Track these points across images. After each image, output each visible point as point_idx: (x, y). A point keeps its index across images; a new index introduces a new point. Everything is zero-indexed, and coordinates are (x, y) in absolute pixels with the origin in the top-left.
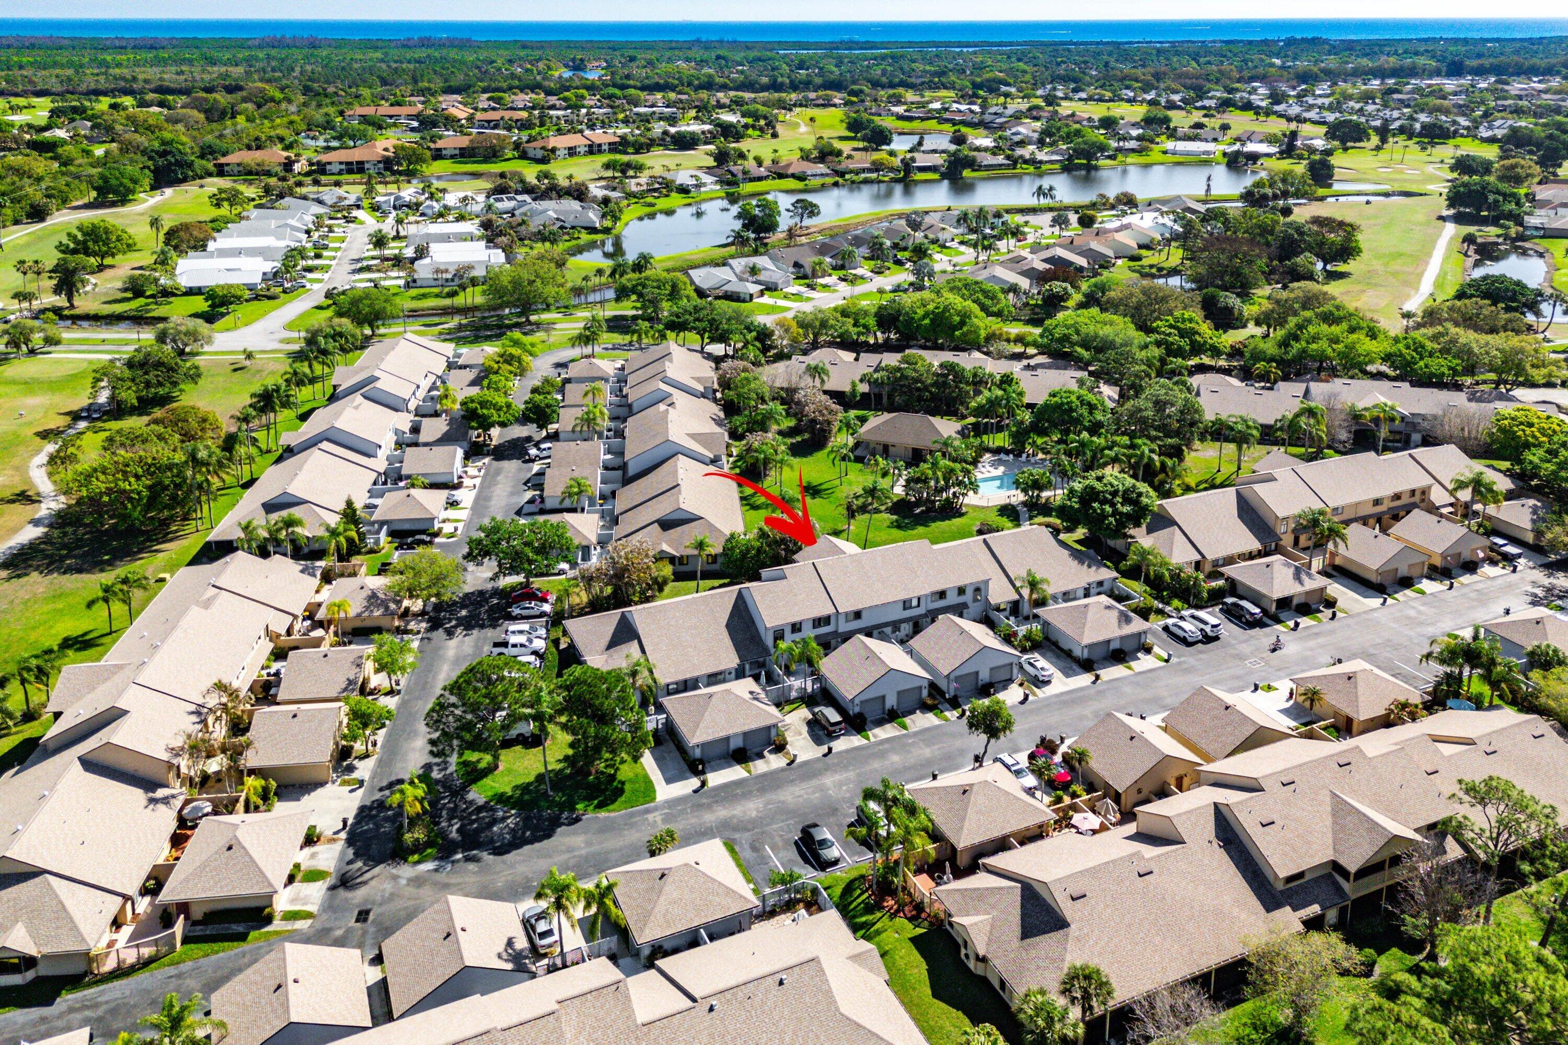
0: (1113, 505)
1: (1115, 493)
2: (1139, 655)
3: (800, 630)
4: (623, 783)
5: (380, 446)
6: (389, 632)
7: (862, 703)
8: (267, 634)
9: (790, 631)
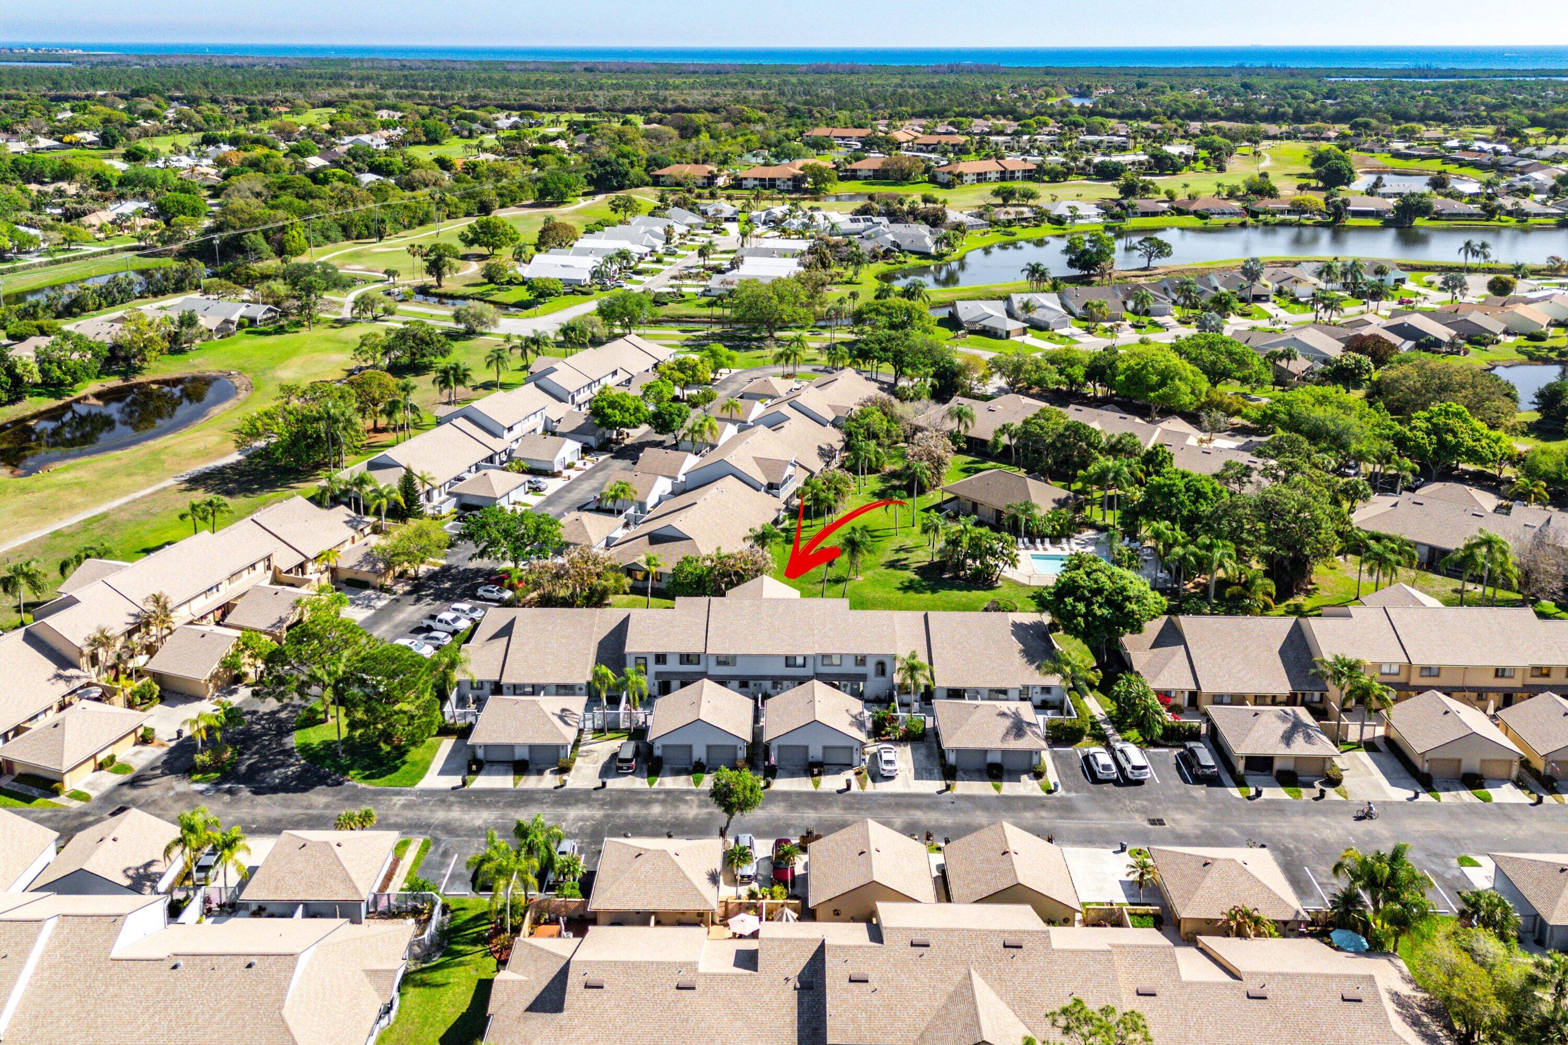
0: (1089, 605)
1: (1099, 591)
2: (1024, 778)
3: (665, 663)
4: (404, 763)
5: (510, 429)
6: (374, 588)
7: (664, 746)
8: (269, 568)
9: (651, 661)
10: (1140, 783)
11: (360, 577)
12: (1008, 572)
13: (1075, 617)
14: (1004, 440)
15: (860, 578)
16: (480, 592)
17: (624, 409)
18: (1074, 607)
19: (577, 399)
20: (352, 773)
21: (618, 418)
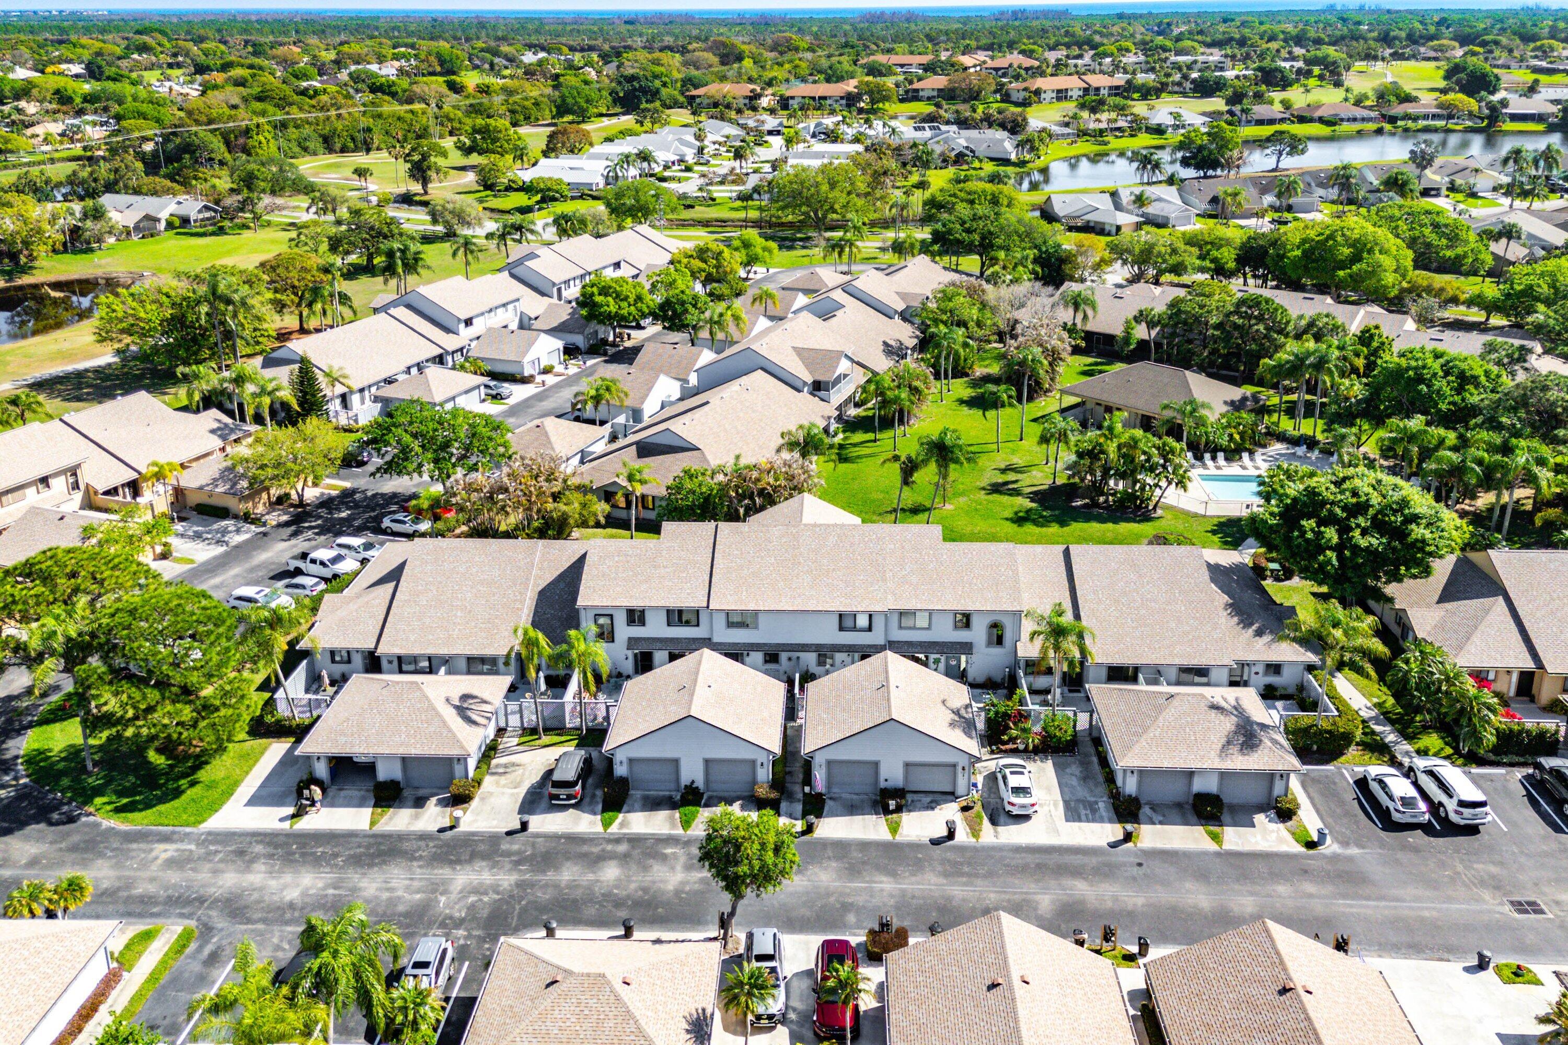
0: (1344, 529)
1: (1361, 508)
2: (1260, 818)
3: (642, 623)
4: (193, 784)
5: (468, 322)
6: (236, 517)
7: (631, 761)
8: (76, 486)
9: (621, 620)
10: (1472, 830)
11: (213, 501)
12: (1172, 496)
13: (1321, 550)
14: (1141, 332)
15: (948, 507)
16: (386, 523)
17: (618, 297)
18: (1319, 535)
19: (565, 294)
20: (98, 801)
21: (613, 308)
